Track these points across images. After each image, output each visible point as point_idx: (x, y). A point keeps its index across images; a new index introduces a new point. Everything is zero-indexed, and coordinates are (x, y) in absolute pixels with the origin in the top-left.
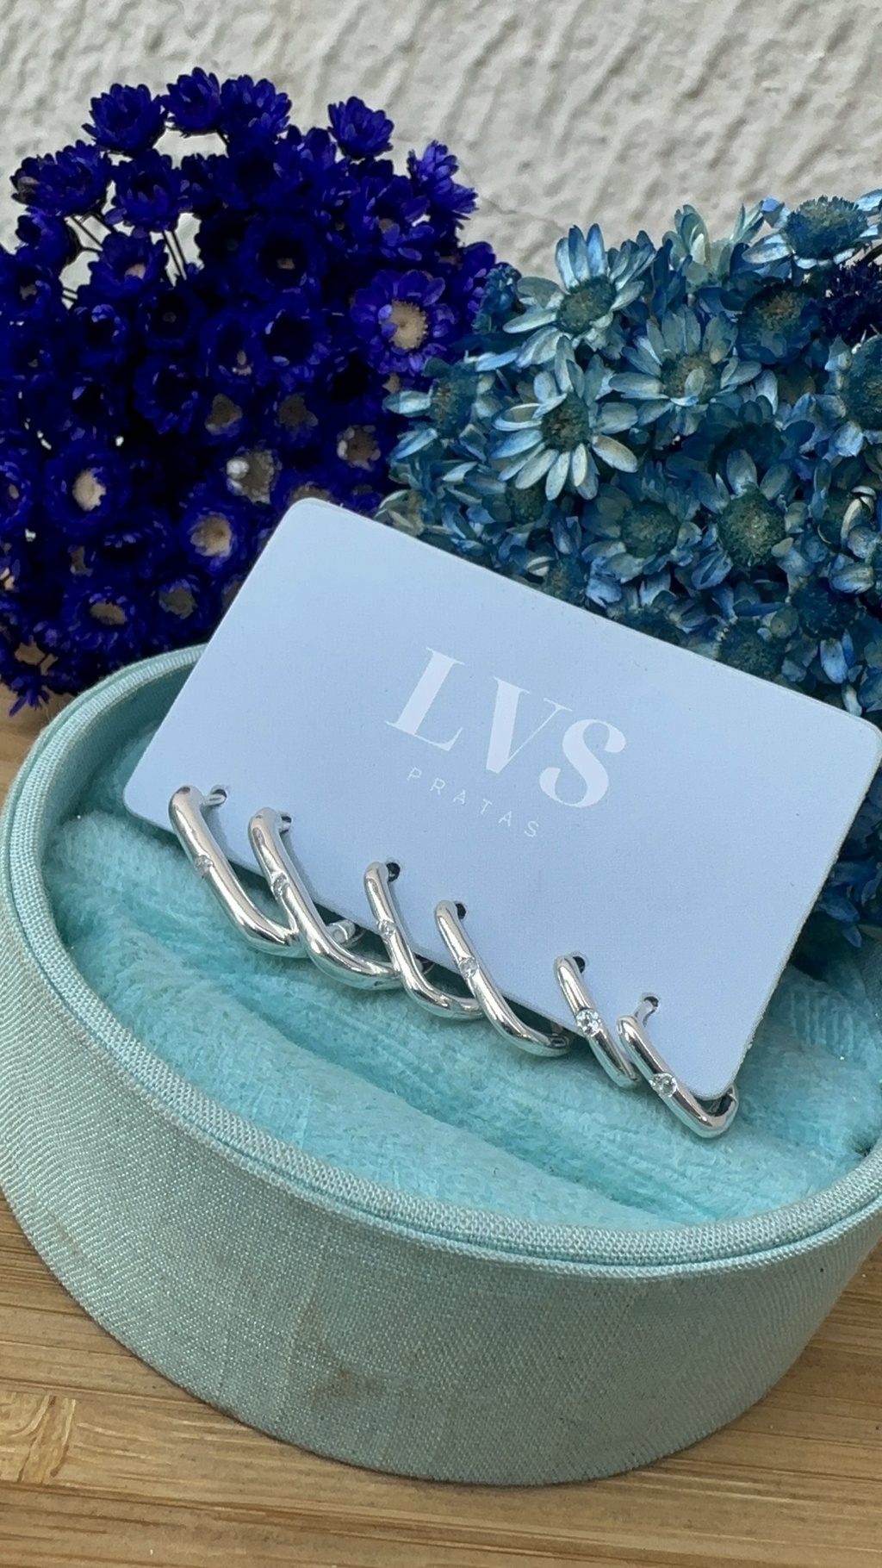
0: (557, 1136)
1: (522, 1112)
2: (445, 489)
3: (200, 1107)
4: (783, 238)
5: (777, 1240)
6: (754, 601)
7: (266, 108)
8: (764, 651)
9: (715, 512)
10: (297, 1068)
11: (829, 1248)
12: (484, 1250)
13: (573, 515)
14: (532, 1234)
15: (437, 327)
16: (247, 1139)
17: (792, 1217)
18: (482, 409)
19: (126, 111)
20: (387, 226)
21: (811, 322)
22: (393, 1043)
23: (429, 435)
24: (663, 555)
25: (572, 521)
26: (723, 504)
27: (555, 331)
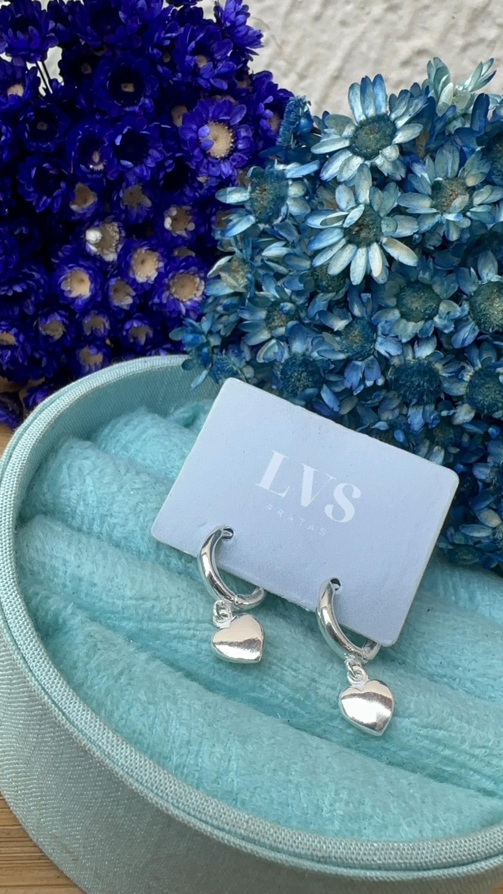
2: (262, 261)
6: (494, 357)
9: (468, 293)
13: (365, 292)
15: (240, 141)
18: (293, 208)
20: (203, 63)
23: (248, 220)
24: (430, 322)
25: (366, 296)
26: (474, 288)
27: (351, 155)
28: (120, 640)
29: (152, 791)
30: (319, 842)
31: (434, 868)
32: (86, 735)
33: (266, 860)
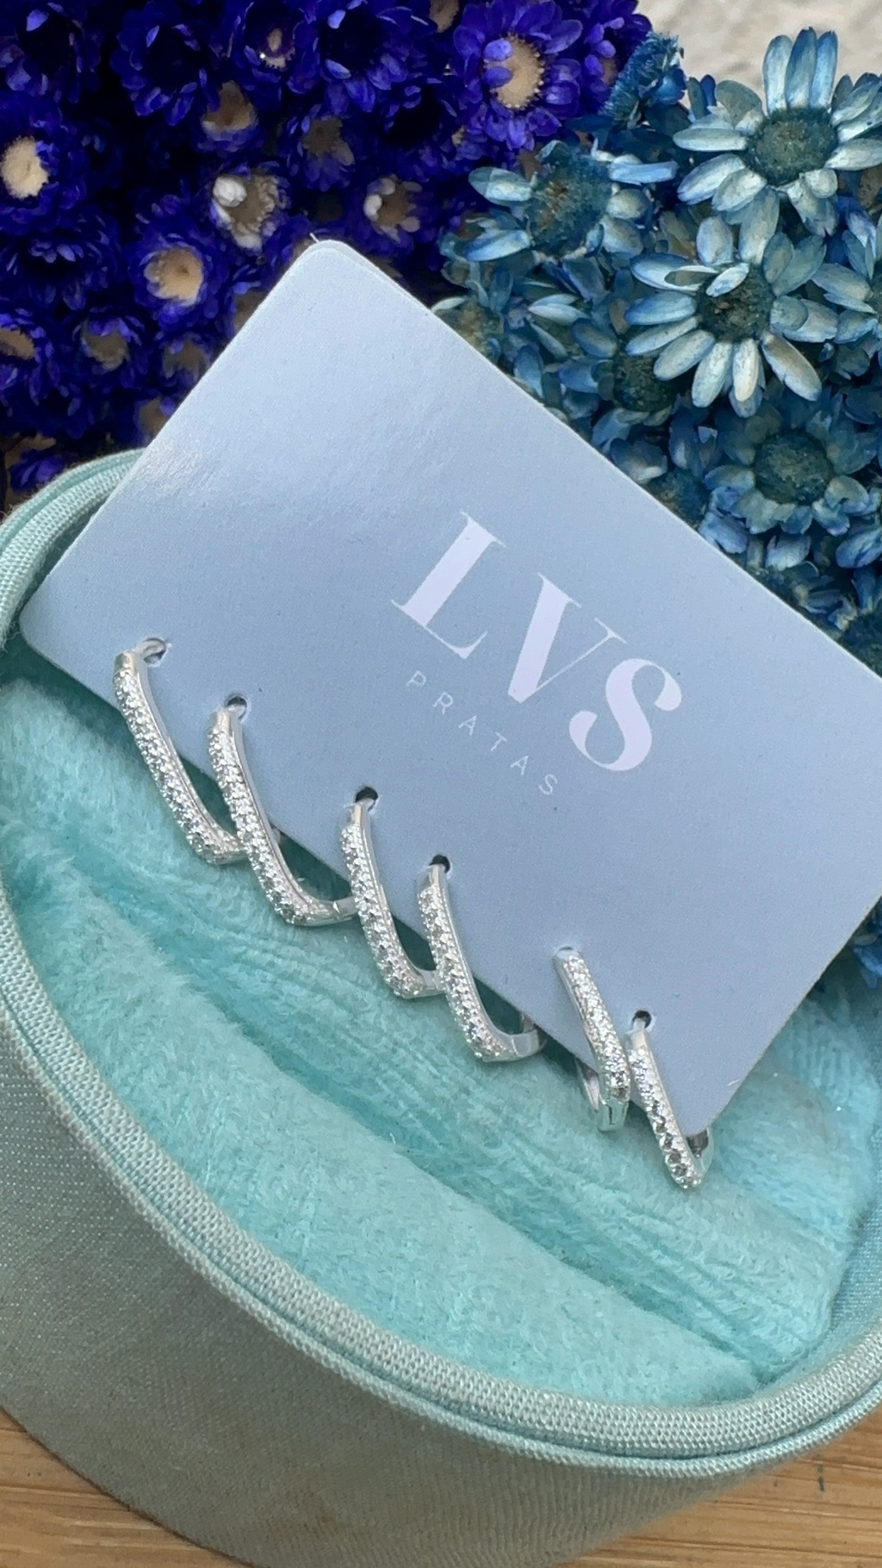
0: (576, 1216)
2: (527, 321)
10: (300, 1123)
15: (555, 89)
18: (611, 237)
22: (397, 1076)
23: (518, 239)
24: (805, 509)
25: (706, 432)
27: (742, 167)
28: (141, 942)
29: (176, 1225)
30: (454, 1374)
31: (634, 1456)
32: (71, 1099)
33: (358, 1388)
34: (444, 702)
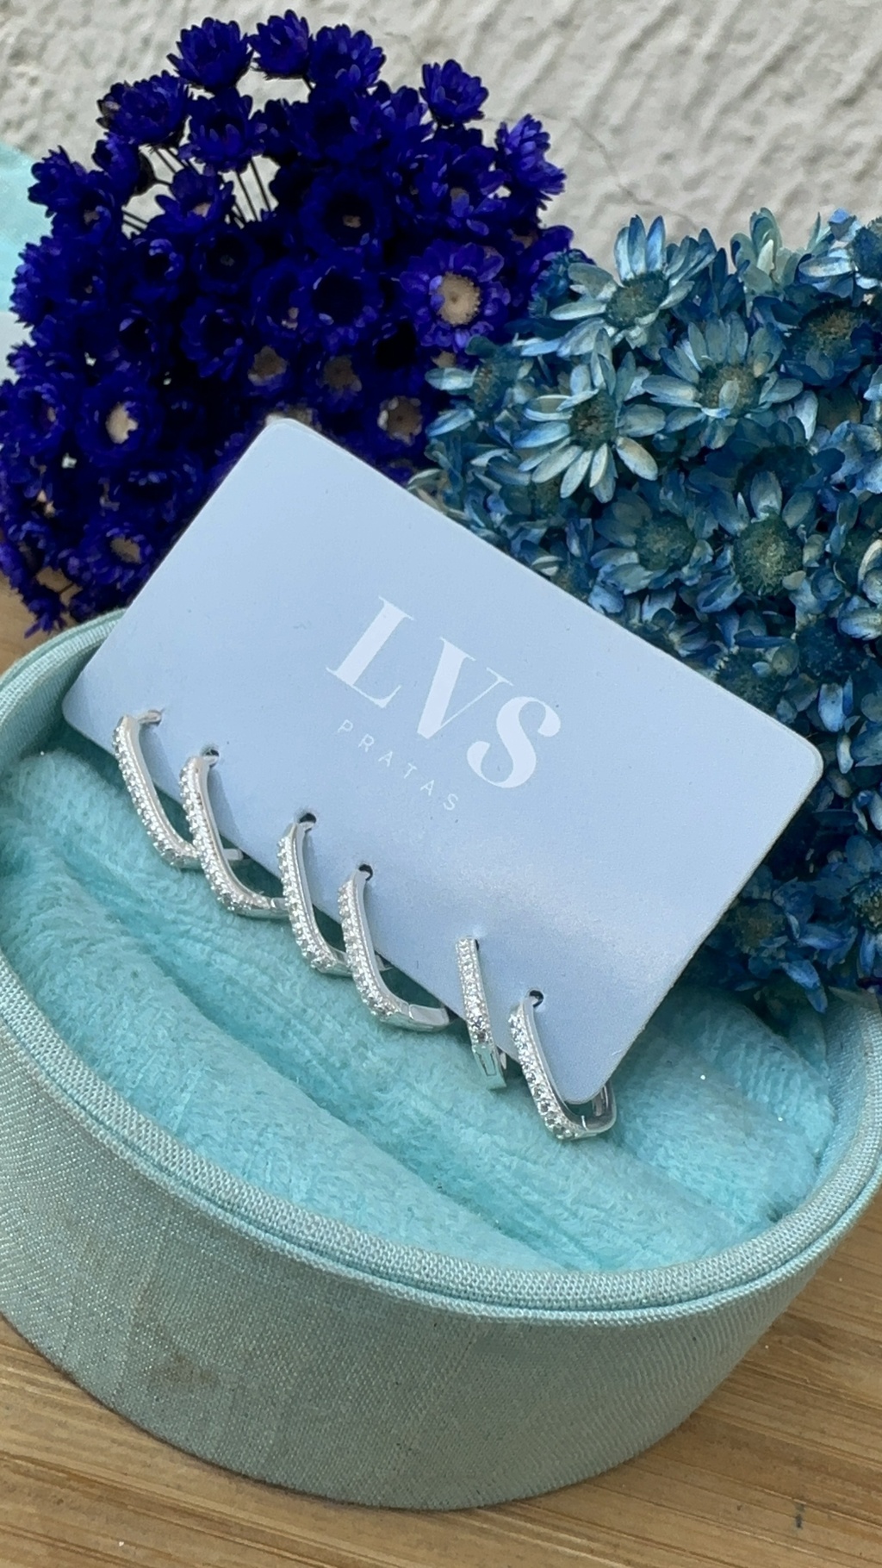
0: (451, 1152)
1: (422, 1122)
2: (473, 474)
3: (65, 1067)
4: (849, 254)
5: (644, 1301)
6: (758, 632)
7: (359, 62)
8: (760, 687)
9: (732, 532)
10: (194, 1041)
11: (702, 1319)
12: (323, 1260)
13: (588, 517)
14: (378, 1251)
15: (489, 306)
16: (105, 1106)
17: (667, 1279)
18: (519, 395)
19: (215, 46)
20: (459, 195)
21: (863, 345)
22: (305, 1030)
23: (467, 416)
24: (673, 572)
25: (585, 523)
26: (742, 526)
27: (602, 323)
34: (367, 742)
